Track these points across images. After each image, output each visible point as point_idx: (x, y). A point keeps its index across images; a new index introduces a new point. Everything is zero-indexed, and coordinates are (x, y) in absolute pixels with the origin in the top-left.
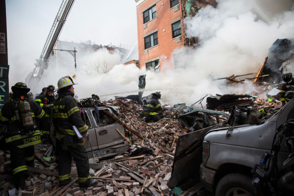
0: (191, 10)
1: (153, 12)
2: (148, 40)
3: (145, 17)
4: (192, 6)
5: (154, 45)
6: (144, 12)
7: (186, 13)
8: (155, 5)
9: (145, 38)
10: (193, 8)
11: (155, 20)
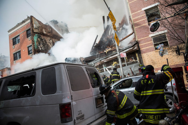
0: (37, 40)
1: (18, 39)
2: (15, 55)
3: (14, 41)
4: (38, 38)
5: (19, 58)
6: (13, 39)
7: (34, 42)
8: (19, 35)
9: (14, 54)
10: (39, 39)
11: (19, 44)
